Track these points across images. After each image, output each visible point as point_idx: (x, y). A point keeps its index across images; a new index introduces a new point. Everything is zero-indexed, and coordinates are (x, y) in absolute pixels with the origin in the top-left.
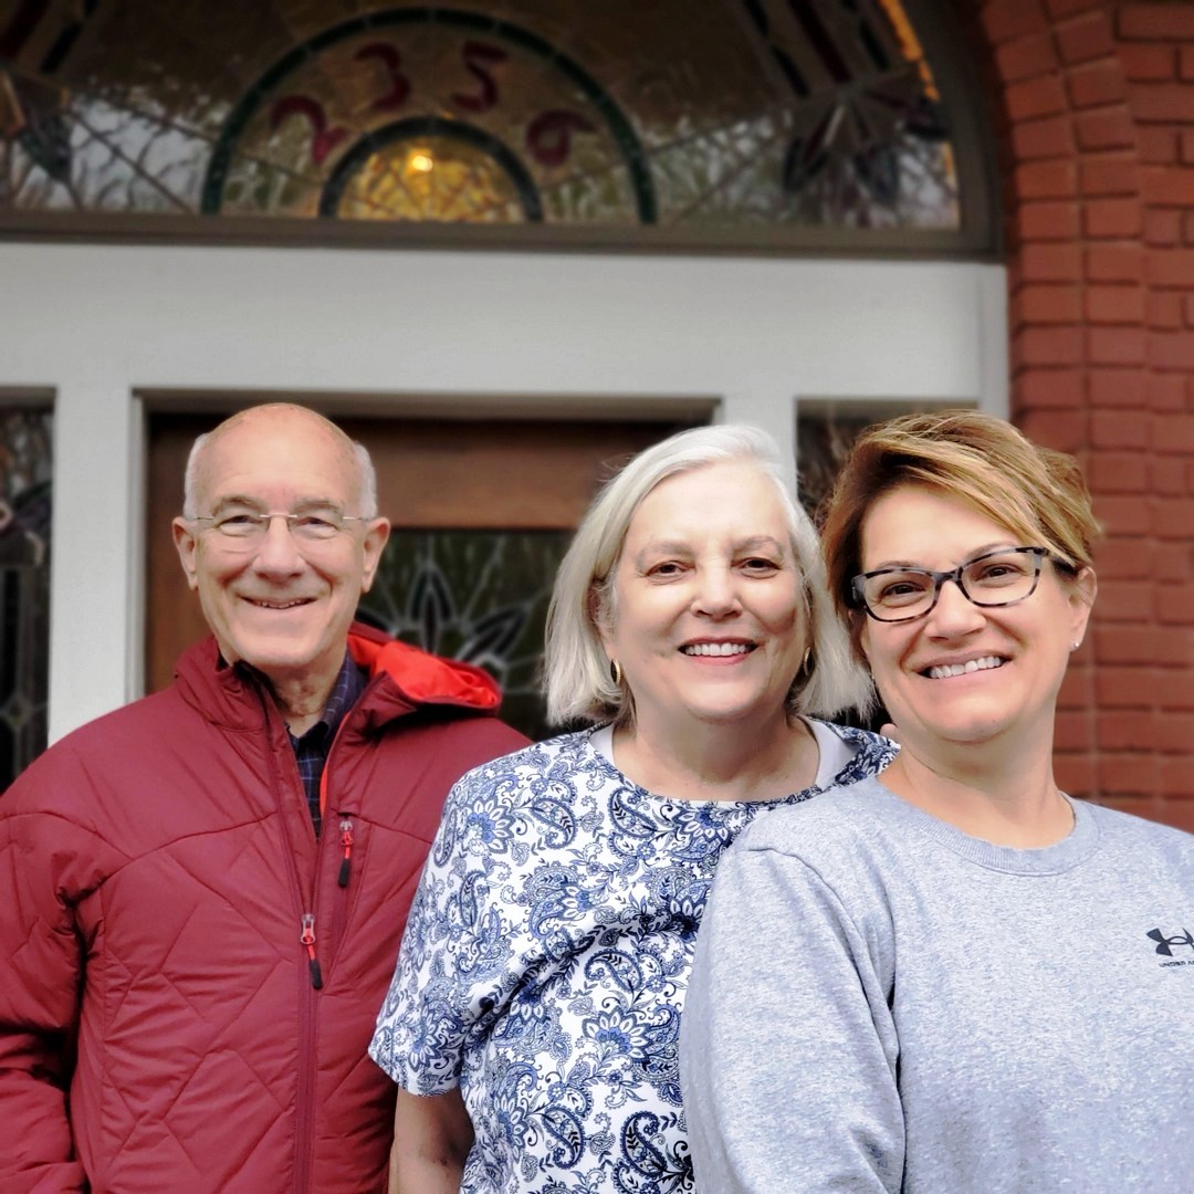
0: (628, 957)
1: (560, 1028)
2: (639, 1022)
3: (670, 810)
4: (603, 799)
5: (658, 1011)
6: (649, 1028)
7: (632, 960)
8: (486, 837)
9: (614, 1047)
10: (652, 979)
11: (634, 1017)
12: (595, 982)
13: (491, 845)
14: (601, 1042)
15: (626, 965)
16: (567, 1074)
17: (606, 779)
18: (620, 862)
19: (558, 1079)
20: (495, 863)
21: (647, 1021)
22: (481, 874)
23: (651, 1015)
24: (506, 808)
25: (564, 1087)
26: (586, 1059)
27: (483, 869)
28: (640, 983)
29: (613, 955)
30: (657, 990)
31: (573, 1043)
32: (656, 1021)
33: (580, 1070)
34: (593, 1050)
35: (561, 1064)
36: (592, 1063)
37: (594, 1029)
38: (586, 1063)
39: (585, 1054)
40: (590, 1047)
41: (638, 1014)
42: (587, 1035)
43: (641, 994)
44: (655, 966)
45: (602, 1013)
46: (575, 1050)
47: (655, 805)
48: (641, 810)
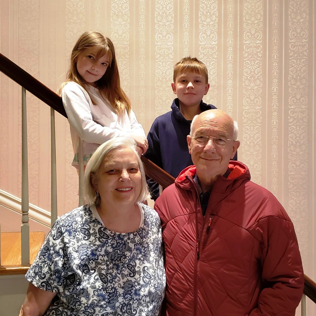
0: (104, 275)
1: (88, 292)
2: (108, 291)
3: (112, 234)
4: (97, 229)
5: (112, 289)
6: (110, 293)
7: (105, 276)
8: (70, 235)
9: (101, 298)
10: (110, 280)
11: (106, 290)
12: (97, 281)
13: (71, 237)
14: (98, 297)
15: (104, 277)
16: (89, 304)
17: (98, 225)
18: (101, 244)
19: (87, 305)
20: (71, 241)
21: (109, 291)
22: (68, 243)
23: (110, 290)
24: (75, 229)
25: (89, 307)
26: (94, 301)
27: (68, 242)
28: (107, 281)
29: (101, 274)
30: (111, 283)
31: (91, 296)
32: (111, 292)
33: (92, 304)
34: (96, 299)
35: (87, 301)
36: (96, 302)
37: (96, 293)
38: (94, 302)
39: (94, 300)
40: (95, 298)
41: (107, 289)
42: (95, 295)
43: (108, 284)
44: (111, 276)
45: (98, 289)
46: (91, 298)
47: (109, 232)
48: (106, 232)
